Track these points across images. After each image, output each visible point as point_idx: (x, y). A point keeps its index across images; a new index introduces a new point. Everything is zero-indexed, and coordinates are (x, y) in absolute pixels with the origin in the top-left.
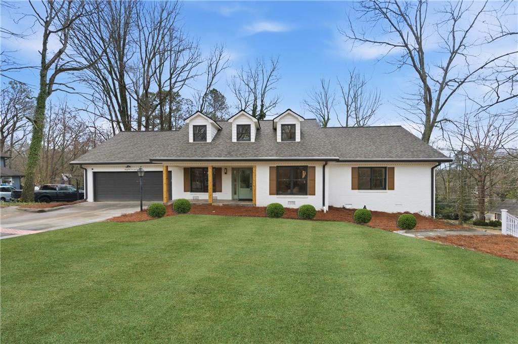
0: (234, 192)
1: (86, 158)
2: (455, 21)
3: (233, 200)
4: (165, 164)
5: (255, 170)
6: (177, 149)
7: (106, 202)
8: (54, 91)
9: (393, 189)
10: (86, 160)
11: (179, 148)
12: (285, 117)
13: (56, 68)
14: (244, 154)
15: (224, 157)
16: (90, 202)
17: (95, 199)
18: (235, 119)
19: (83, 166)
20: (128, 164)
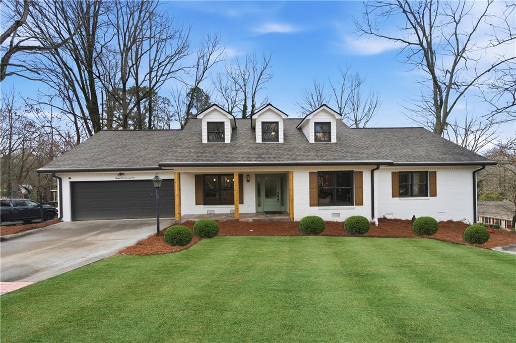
0: (259, 204)
1: (60, 164)
2: (457, 24)
3: (258, 213)
4: (177, 170)
5: (292, 177)
6: (190, 151)
7: (89, 222)
8: (9, 75)
9: (435, 195)
10: (60, 167)
11: (192, 150)
12: (319, 114)
13: (11, 45)
14: (278, 157)
15: (255, 161)
16: (67, 223)
17: (74, 217)
18: (260, 115)
19: (57, 174)
20: (121, 171)
